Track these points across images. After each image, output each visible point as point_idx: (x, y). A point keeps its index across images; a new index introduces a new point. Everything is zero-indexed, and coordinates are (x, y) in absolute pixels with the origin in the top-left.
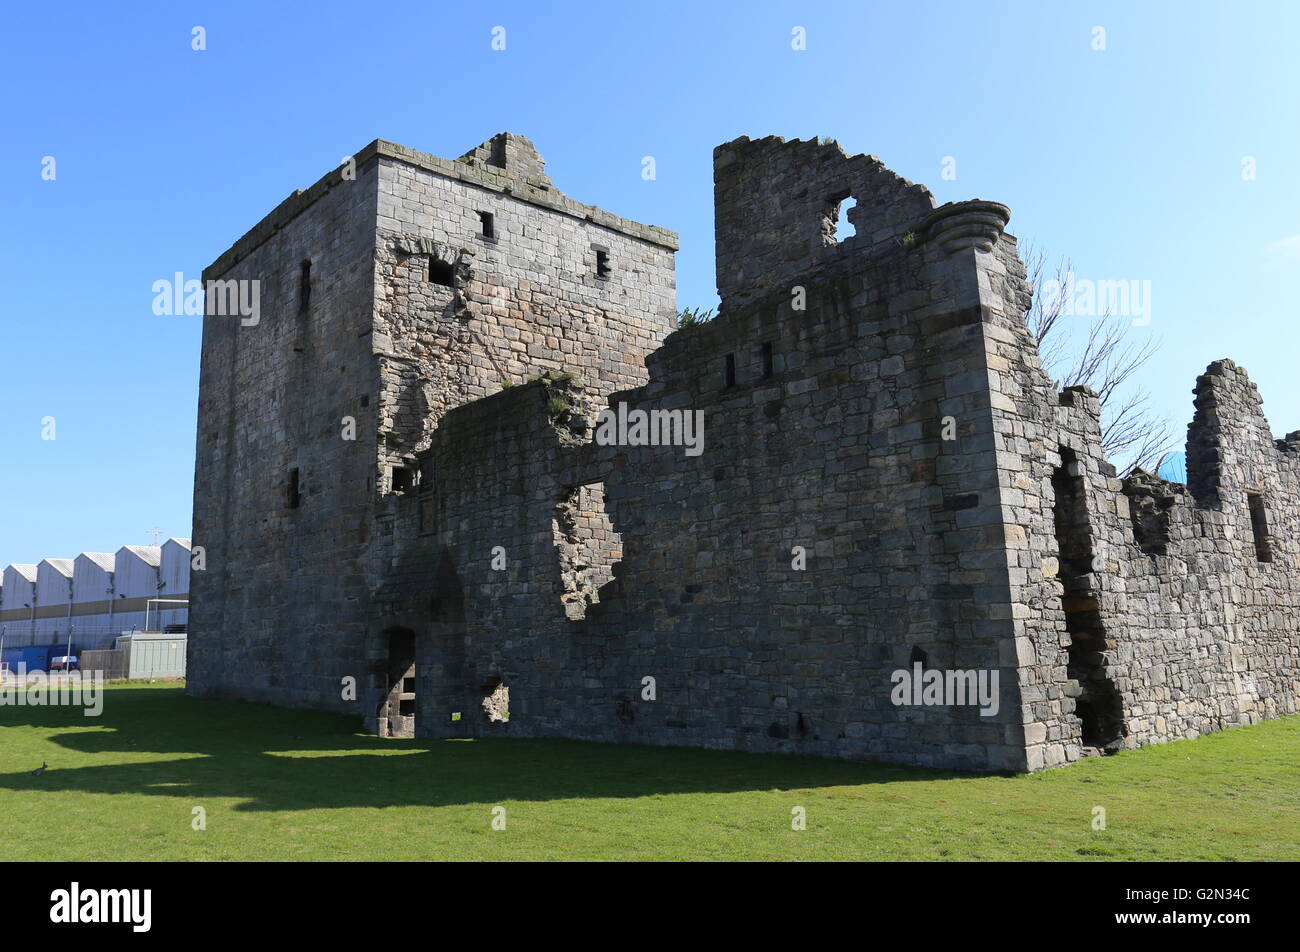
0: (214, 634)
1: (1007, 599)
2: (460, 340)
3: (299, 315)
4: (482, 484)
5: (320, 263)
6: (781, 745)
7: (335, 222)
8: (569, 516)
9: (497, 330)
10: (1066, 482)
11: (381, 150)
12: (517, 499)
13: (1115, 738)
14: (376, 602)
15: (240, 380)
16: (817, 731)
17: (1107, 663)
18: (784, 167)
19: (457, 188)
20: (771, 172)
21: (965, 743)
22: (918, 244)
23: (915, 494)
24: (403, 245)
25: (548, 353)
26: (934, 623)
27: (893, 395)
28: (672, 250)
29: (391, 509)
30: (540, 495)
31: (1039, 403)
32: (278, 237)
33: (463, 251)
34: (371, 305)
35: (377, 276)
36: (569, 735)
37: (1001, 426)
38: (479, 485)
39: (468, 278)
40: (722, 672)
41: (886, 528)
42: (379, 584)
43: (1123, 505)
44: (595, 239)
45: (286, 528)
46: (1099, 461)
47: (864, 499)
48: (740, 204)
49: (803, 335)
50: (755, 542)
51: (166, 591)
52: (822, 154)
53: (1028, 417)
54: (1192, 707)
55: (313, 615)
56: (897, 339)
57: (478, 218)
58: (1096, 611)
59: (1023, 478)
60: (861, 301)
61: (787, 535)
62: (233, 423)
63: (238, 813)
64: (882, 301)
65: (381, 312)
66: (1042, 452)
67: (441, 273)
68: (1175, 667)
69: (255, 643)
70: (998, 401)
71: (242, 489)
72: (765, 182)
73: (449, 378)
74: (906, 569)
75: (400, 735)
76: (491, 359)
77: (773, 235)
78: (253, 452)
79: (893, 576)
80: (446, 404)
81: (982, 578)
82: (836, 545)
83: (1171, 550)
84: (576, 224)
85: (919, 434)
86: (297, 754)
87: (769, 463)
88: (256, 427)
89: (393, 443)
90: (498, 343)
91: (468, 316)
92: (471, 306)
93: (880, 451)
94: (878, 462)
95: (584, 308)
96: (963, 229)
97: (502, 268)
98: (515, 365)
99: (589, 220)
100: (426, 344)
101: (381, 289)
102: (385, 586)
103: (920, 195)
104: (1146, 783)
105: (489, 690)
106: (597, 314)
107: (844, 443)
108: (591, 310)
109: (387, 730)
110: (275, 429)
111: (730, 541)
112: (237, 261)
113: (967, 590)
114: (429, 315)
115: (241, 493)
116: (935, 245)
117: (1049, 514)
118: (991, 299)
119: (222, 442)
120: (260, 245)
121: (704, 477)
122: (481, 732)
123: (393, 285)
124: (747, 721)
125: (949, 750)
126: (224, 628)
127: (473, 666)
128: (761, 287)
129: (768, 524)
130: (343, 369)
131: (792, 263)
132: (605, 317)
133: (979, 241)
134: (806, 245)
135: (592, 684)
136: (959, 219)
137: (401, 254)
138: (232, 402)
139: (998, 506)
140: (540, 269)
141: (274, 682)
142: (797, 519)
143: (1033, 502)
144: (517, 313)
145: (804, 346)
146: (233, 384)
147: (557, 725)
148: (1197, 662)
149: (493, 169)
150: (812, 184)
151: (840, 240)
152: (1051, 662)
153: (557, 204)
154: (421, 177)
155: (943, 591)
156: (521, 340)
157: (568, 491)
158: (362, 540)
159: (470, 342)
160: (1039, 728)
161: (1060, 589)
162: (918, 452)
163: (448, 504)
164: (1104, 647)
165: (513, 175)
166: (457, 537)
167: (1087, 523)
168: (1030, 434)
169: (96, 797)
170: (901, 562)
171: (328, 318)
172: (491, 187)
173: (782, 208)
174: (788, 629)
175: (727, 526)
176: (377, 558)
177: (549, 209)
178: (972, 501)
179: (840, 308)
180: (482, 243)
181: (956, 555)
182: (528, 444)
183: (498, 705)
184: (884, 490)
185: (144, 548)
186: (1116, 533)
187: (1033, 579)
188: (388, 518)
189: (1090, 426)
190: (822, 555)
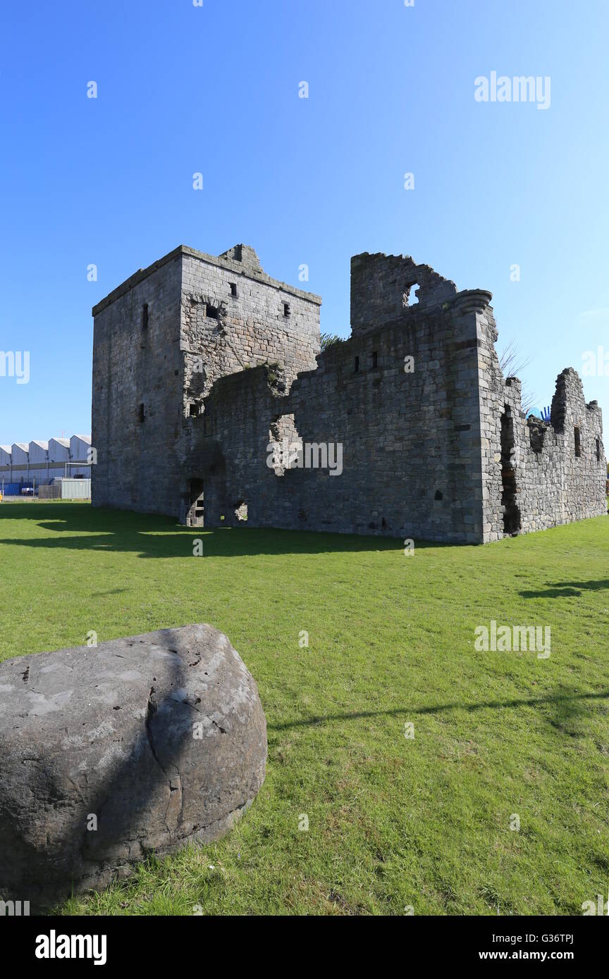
0: (104, 479)
1: (480, 471)
2: (220, 345)
3: (143, 330)
4: (235, 413)
5: (153, 305)
6: (374, 532)
7: (160, 286)
8: (277, 429)
9: (237, 341)
10: (506, 420)
11: (183, 251)
12: (252, 420)
13: (516, 530)
14: (184, 466)
15: (114, 361)
16: (391, 526)
17: (516, 499)
18: (385, 268)
19: (220, 271)
20: (379, 271)
21: (457, 532)
22: (450, 308)
23: (442, 423)
24: (194, 298)
25: (261, 352)
26: (447, 481)
27: (434, 379)
28: (319, 305)
29: (190, 424)
30: (263, 419)
31: (498, 384)
32: (131, 292)
33: (222, 302)
34: (179, 327)
35: (182, 312)
36: (276, 526)
37: (482, 394)
38: (233, 414)
39: (225, 315)
40: (348, 500)
41: (427, 438)
42: (184, 458)
43: (527, 430)
44: (283, 298)
45: (138, 431)
46: (519, 411)
47: (418, 425)
48: (364, 285)
49: (392, 349)
50: (365, 443)
51: (73, 459)
52: (404, 263)
53: (493, 390)
54: (546, 517)
55: (152, 472)
56: (437, 352)
57: (229, 286)
58: (514, 477)
59: (489, 417)
60: (421, 334)
61: (381, 440)
62: (110, 382)
63: (139, 558)
64: (431, 335)
65: (184, 330)
66: (498, 406)
67: (212, 312)
68: (541, 501)
69: (124, 484)
70: (482, 383)
71: (116, 412)
72: (375, 275)
73: (216, 363)
74: (436, 457)
75: (196, 526)
76: (235, 354)
77: (379, 301)
78: (121, 396)
79: (429, 460)
80: (214, 375)
81: (469, 461)
82: (403, 445)
83: (544, 451)
84: (275, 290)
85: (445, 396)
86: (155, 533)
87: (374, 407)
88: (121, 383)
89: (190, 394)
90: (238, 347)
91: (225, 334)
92: (226, 329)
93: (427, 404)
94: (425, 408)
95: (278, 331)
96: (471, 302)
97: (241, 311)
98: (246, 358)
99: (281, 289)
100: (205, 346)
101: (184, 319)
102: (188, 459)
103: (450, 285)
104: (531, 548)
105: (238, 506)
106: (284, 334)
107: (410, 399)
108: (281, 332)
109: (190, 524)
110: (131, 385)
111: (354, 442)
112: (110, 303)
113: (463, 466)
114: (206, 332)
115: (115, 415)
116: (457, 309)
117: (499, 434)
118: (481, 336)
119: (105, 390)
120: (122, 295)
121: (342, 412)
122: (234, 525)
123: (189, 317)
124: (359, 521)
125: (450, 535)
126: (109, 477)
127: (230, 495)
128: (372, 325)
129: (372, 435)
130: (165, 357)
131: (387, 315)
132: (287, 336)
133: (478, 309)
134: (395, 306)
135: (287, 504)
136: (470, 298)
137: (193, 302)
138: (109, 372)
139: (479, 430)
140: (258, 312)
141: (134, 501)
142: (386, 433)
143: (493, 428)
144: (247, 333)
145: (393, 354)
146: (109, 363)
147: (270, 522)
148: (550, 499)
149: (236, 262)
150: (399, 277)
151: (411, 304)
152: (495, 498)
153: (266, 281)
154: (203, 265)
155: (452, 467)
156: (249, 346)
157: (276, 418)
158: (176, 438)
159: (225, 346)
160: (489, 526)
161: (501, 467)
162: (444, 405)
163: (218, 422)
164: (516, 492)
165: (245, 265)
166: (222, 438)
167: (513, 439)
168: (494, 399)
169: (72, 550)
170: (433, 453)
171: (157, 333)
172: (235, 271)
173: (384, 288)
174: (381, 482)
175: (353, 435)
176: (184, 446)
177: (262, 283)
178: (467, 427)
179: (411, 338)
180: (231, 298)
181: (458, 451)
182: (258, 395)
183: (242, 513)
184: (427, 421)
185: (61, 439)
186: (524, 443)
187: (491, 462)
188: (189, 428)
189: (517, 396)
190: (397, 449)
